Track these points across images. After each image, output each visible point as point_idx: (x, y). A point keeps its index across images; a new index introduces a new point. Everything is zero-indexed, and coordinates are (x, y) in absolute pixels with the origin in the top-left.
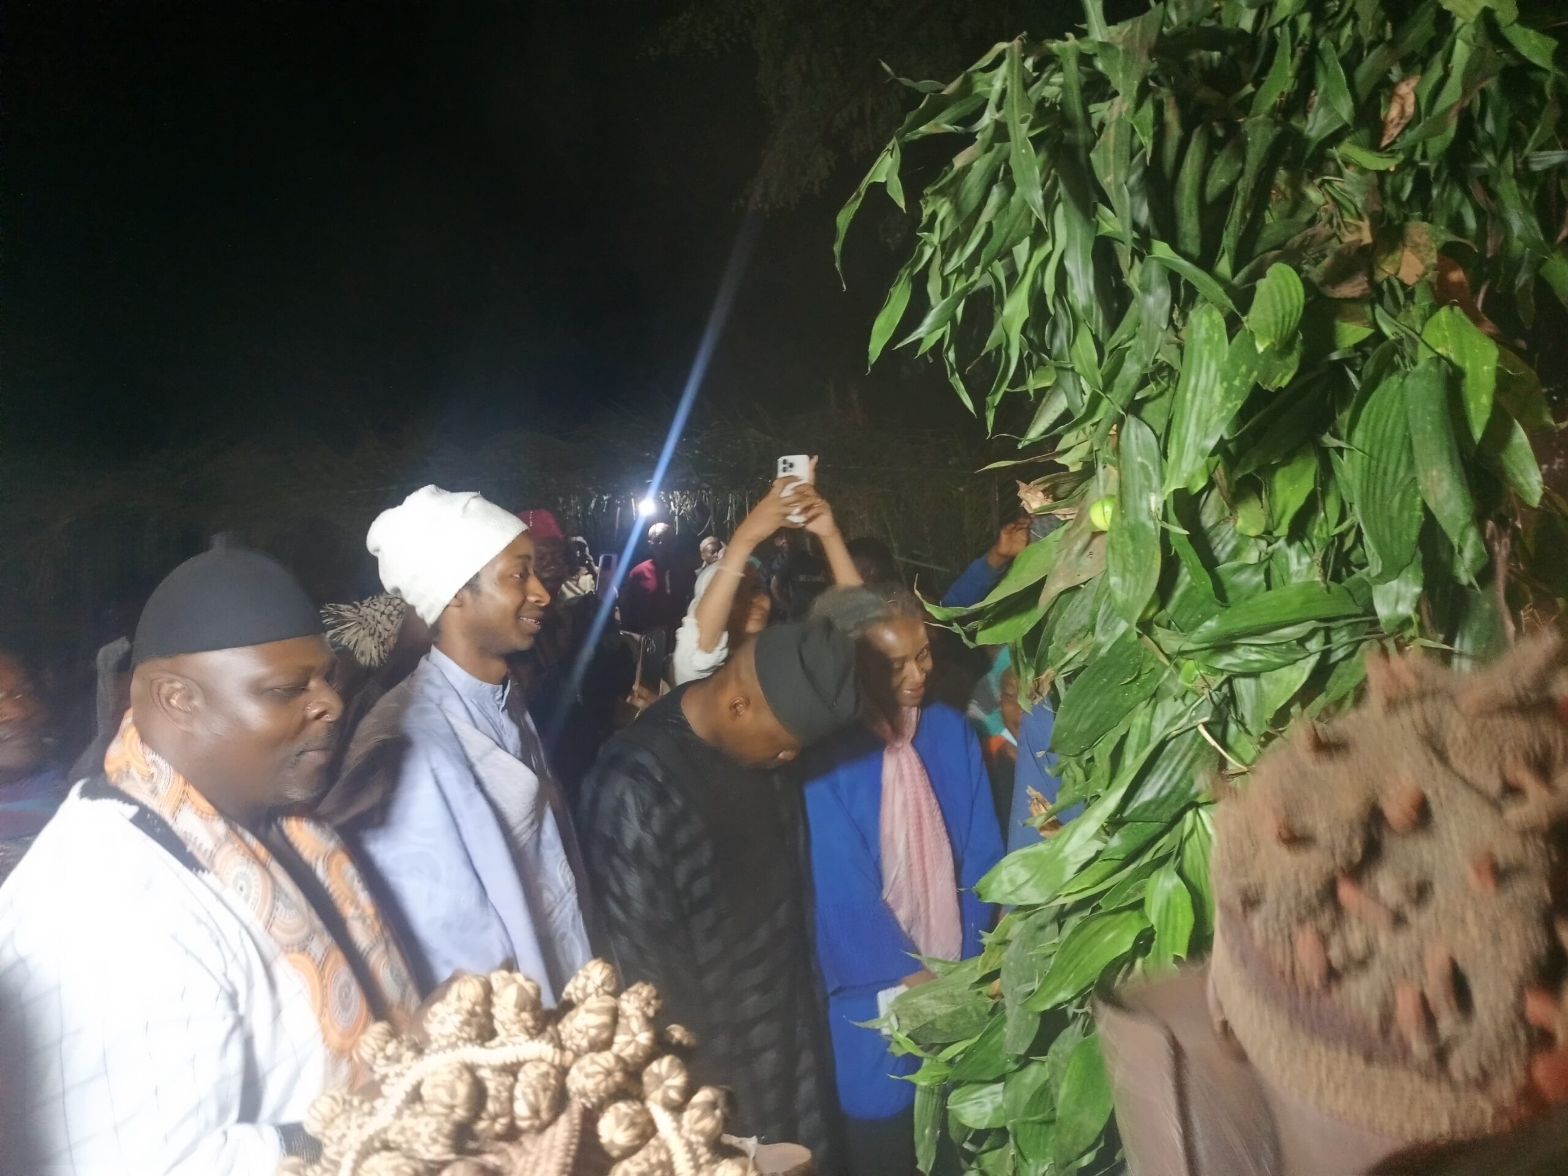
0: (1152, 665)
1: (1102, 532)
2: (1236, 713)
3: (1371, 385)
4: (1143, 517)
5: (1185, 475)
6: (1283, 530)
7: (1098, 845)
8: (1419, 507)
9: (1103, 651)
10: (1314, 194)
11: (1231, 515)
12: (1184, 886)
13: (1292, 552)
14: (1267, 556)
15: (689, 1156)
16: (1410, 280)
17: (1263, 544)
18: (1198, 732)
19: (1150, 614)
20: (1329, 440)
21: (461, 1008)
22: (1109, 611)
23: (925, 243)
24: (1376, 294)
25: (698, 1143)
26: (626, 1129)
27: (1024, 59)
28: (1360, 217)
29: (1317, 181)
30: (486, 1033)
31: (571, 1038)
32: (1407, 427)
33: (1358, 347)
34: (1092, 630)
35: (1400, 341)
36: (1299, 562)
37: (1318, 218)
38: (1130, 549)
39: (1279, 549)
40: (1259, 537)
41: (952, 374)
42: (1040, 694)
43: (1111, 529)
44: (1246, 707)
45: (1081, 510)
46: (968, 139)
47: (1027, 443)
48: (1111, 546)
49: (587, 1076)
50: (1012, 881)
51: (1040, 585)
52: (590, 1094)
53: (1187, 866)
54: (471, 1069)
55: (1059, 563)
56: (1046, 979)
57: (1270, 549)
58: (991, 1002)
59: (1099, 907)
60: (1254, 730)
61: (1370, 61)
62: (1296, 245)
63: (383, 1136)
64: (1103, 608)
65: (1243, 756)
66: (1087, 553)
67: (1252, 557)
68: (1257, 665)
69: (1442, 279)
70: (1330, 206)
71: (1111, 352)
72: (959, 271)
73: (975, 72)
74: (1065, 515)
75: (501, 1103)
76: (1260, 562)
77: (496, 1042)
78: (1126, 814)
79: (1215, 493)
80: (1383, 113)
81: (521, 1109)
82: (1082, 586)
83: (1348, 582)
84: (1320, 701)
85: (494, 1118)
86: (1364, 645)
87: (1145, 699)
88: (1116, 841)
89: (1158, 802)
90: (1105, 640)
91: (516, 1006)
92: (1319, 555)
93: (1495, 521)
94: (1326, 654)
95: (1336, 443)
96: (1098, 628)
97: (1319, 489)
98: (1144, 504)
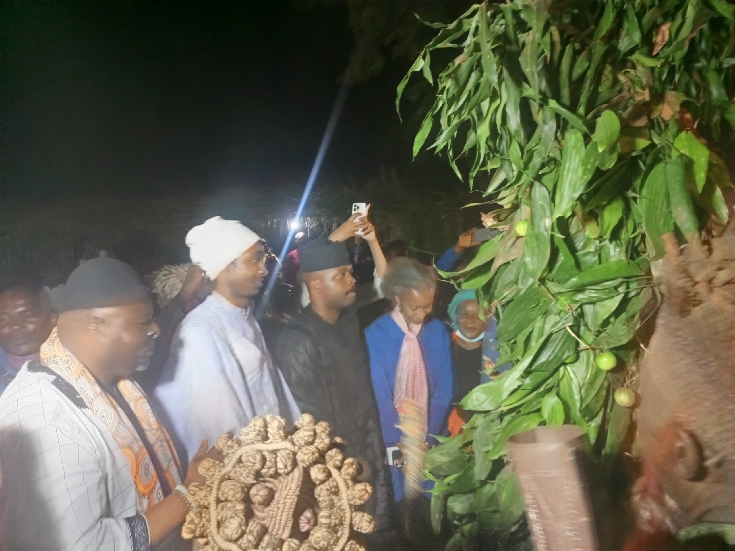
0: (545, 299)
1: (521, 237)
2: (584, 321)
3: (650, 168)
4: (542, 230)
5: (563, 210)
6: (608, 236)
7: (519, 383)
8: (672, 225)
9: (522, 293)
10: (622, 78)
11: (583, 229)
12: (560, 402)
13: (611, 246)
14: (599, 248)
15: (345, 484)
16: (667, 118)
17: (597, 242)
18: (567, 331)
19: (545, 275)
20: (631, 194)
21: (255, 429)
22: (525, 274)
23: (440, 100)
24: (652, 125)
25: (348, 479)
26: (322, 473)
27: (487, 12)
28: (643, 88)
29: (623, 71)
30: (265, 438)
31: (298, 441)
32: (667, 188)
33: (644, 150)
34: (516, 282)
35: (663, 147)
36: (614, 250)
37: (623, 89)
38: (535, 245)
39: (605, 245)
40: (596, 239)
41: (452, 162)
42: (491, 312)
43: (526, 235)
44: (589, 318)
45: (511, 226)
46: (460, 51)
47: (487, 195)
48: (526, 243)
49: (305, 454)
50: (478, 400)
51: (491, 262)
52: (306, 461)
53: (561, 393)
54: (260, 451)
55: (501, 251)
56: (496, 444)
57: (601, 244)
58: (468, 456)
59: (520, 411)
60: (592, 329)
61: (648, 15)
62: (615, 102)
63: (228, 474)
64: (522, 272)
65: (587, 340)
66: (514, 247)
67: (592, 249)
68: (595, 299)
69: (682, 118)
70: (629, 83)
71: (528, 151)
72: (455, 113)
73: (463, 18)
74: (503, 229)
75: (272, 463)
76: (596, 251)
77: (269, 441)
78: (533, 368)
79: (575, 219)
80: (654, 39)
81: (280, 465)
82: (511, 262)
83: (637, 260)
84: (624, 316)
85: (269, 468)
86: (644, 290)
87: (540, 315)
88: (528, 381)
89: (548, 363)
90: (523, 287)
91: (277, 428)
92: (624, 247)
93: (706, 232)
94: (627, 294)
95: (634, 195)
96: (519, 282)
97: (624, 216)
98: (542, 224)
